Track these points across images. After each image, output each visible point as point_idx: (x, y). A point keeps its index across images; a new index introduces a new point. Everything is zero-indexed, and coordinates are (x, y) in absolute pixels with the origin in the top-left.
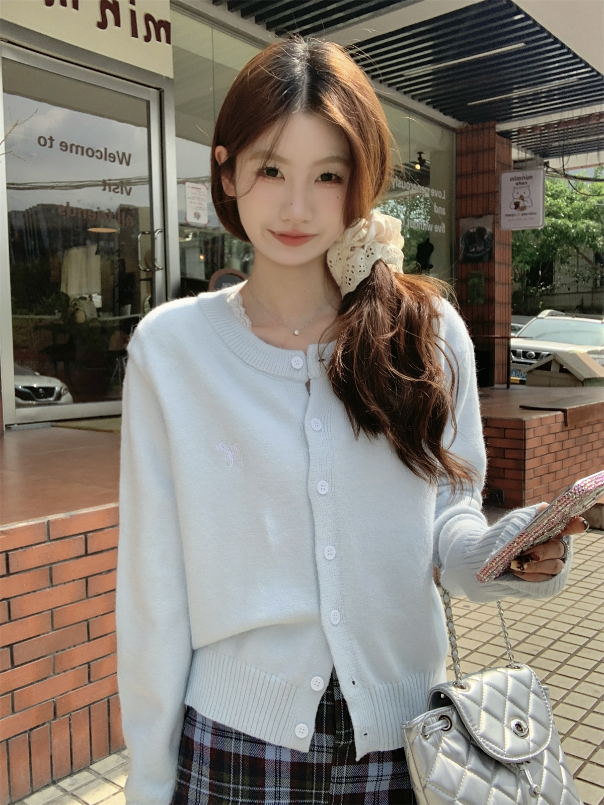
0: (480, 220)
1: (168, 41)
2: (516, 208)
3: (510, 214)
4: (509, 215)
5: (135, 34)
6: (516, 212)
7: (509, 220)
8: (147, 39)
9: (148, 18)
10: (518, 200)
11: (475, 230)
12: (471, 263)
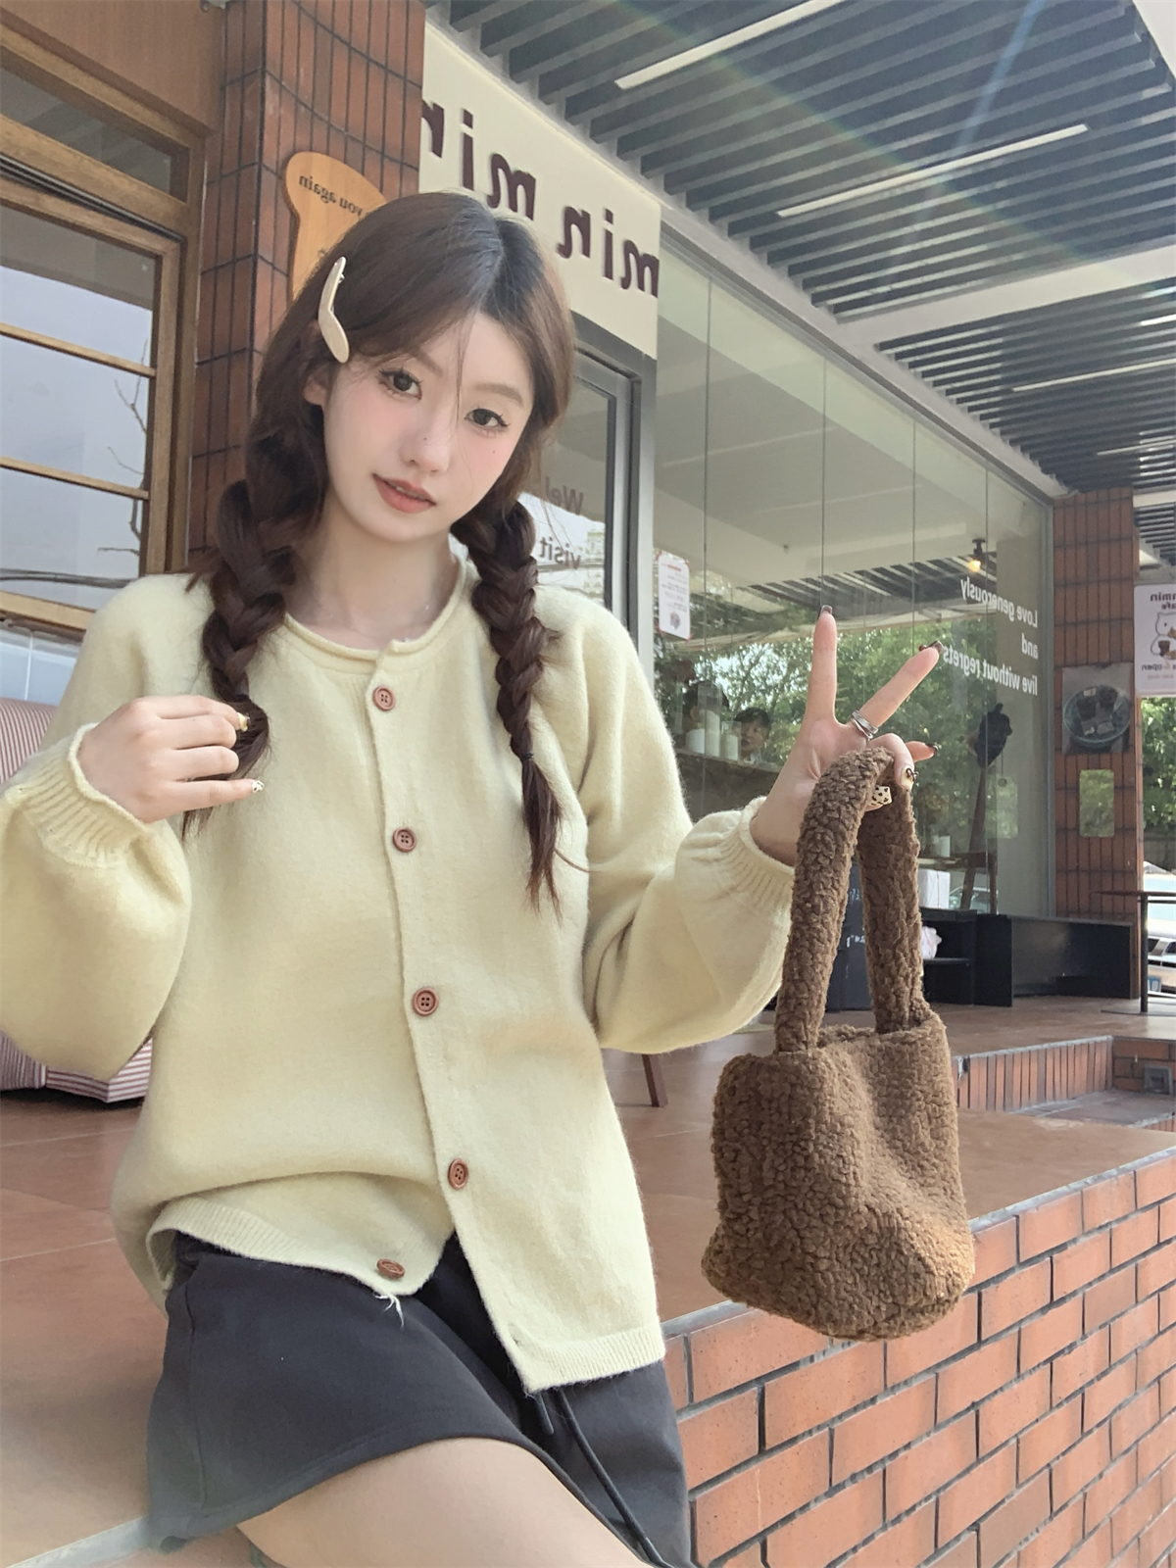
0: (1104, 672)
1: (654, 292)
2: (1162, 654)
3: (1151, 664)
4: (1150, 667)
5: (609, 274)
6: (1160, 660)
7: (1150, 677)
8: (625, 283)
9: (629, 247)
10: (1166, 639)
11: (1094, 692)
12: (1085, 756)
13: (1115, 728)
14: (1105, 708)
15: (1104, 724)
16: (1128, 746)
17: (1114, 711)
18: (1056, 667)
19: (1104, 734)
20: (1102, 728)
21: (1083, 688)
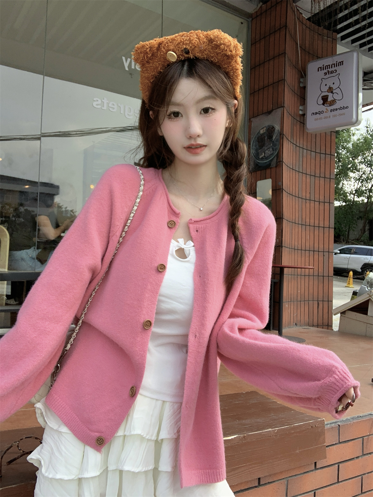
0: (270, 116)
2: (323, 104)
3: (316, 111)
7: (316, 120)
10: (327, 94)
11: (265, 131)
12: (260, 172)
13: (273, 151)
14: (269, 139)
15: (268, 150)
16: (279, 162)
17: (273, 140)
18: (250, 119)
19: (268, 156)
20: (267, 153)
21: (260, 129)
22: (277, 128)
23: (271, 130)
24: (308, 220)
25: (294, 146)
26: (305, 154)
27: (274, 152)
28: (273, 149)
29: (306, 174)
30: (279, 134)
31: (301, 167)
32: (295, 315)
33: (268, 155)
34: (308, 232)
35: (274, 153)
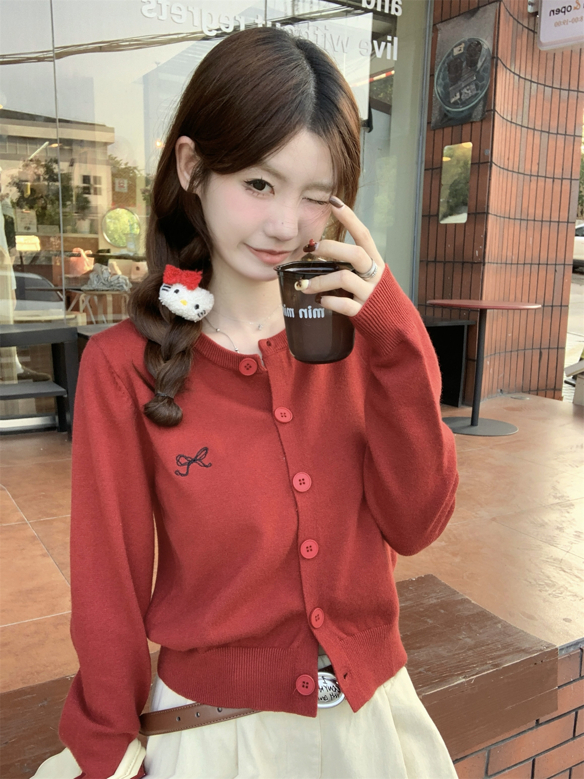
0: (473, 20)
4: (559, 11)
7: (557, 24)
11: (462, 49)
12: (450, 129)
13: (477, 90)
14: (471, 67)
15: (468, 87)
16: (487, 111)
17: (477, 70)
18: (434, 25)
19: (467, 100)
20: (466, 93)
21: (454, 46)
22: (487, 45)
23: (474, 48)
24: (531, 211)
25: (517, 77)
26: (533, 93)
27: (479, 91)
28: (476, 85)
29: (534, 129)
30: (489, 58)
31: (526, 116)
32: (501, 375)
33: (468, 98)
34: (530, 233)
35: (478, 94)
